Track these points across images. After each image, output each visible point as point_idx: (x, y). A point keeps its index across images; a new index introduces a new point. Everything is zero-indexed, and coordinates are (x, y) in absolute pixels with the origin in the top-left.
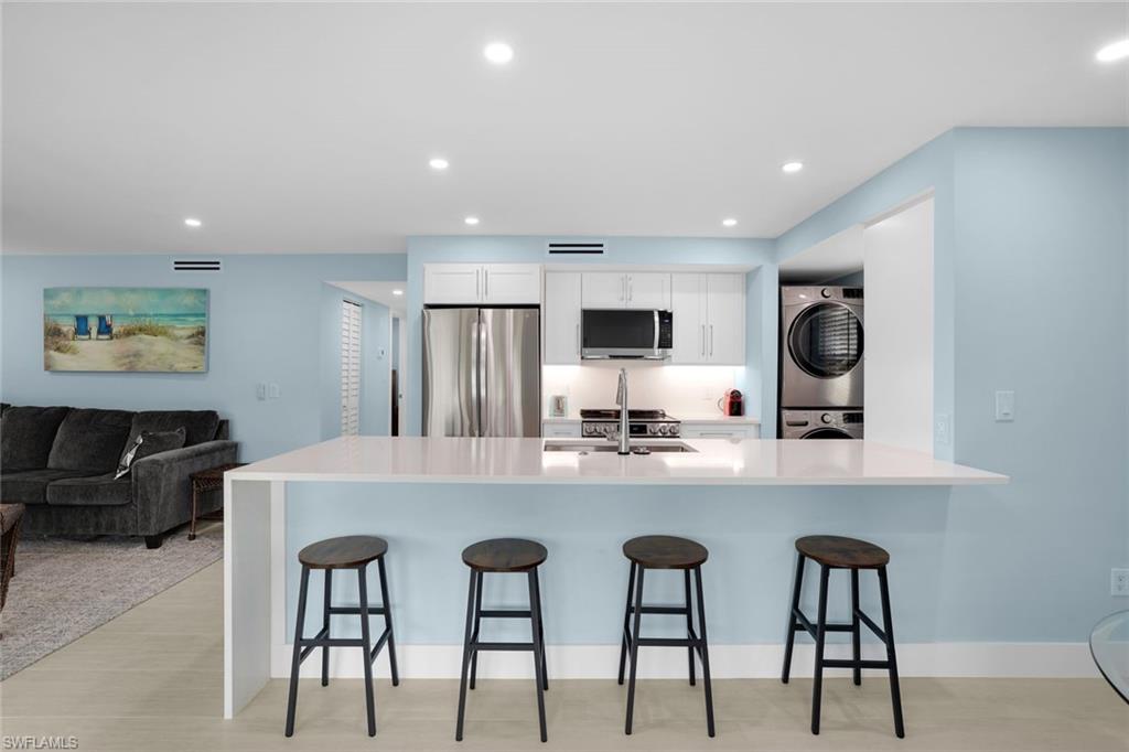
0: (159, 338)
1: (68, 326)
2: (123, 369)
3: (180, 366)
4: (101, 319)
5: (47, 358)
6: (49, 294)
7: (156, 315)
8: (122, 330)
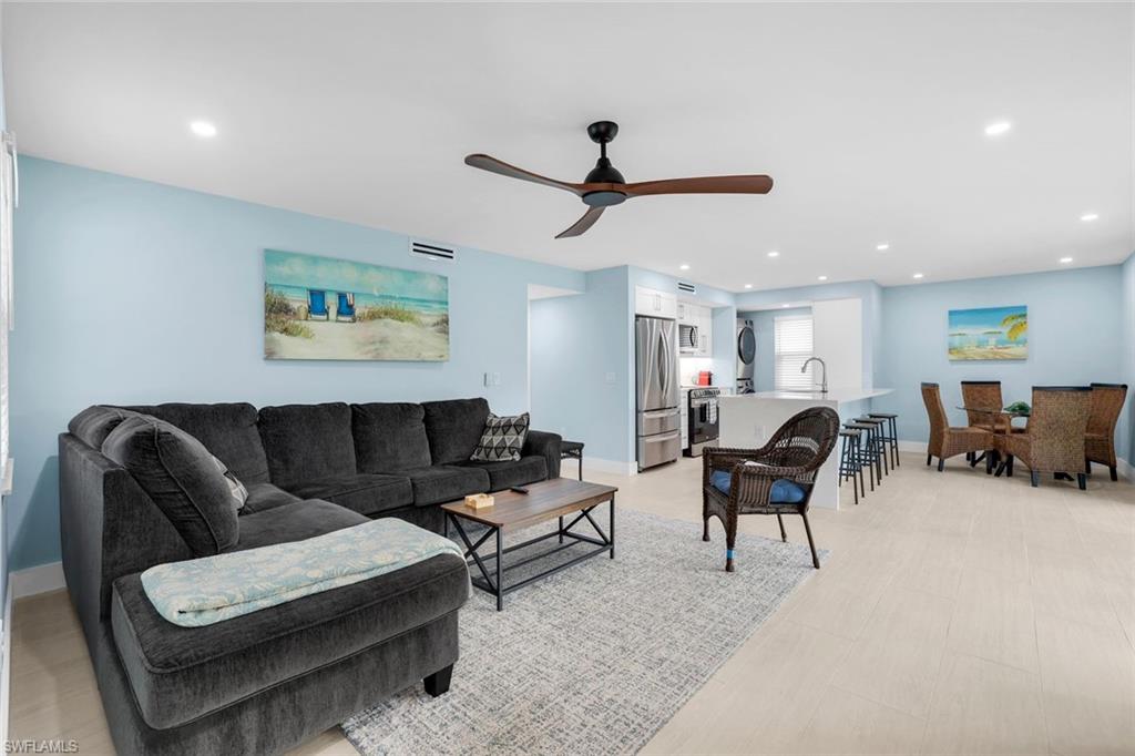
0: (405, 323)
1: (299, 301)
2: (369, 357)
3: (428, 355)
4: (342, 296)
5: (268, 342)
6: (271, 257)
7: (402, 298)
8: (366, 311)
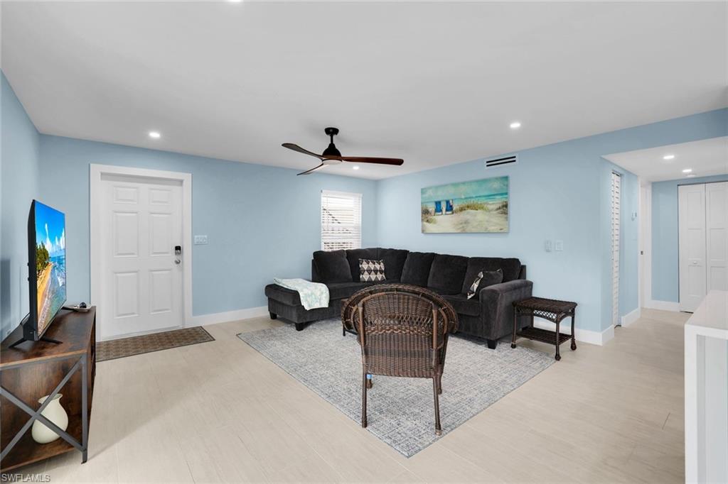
0: (479, 211)
2: (459, 231)
3: (492, 229)
4: (448, 202)
5: (423, 226)
6: (423, 191)
7: (476, 197)
8: (458, 207)
